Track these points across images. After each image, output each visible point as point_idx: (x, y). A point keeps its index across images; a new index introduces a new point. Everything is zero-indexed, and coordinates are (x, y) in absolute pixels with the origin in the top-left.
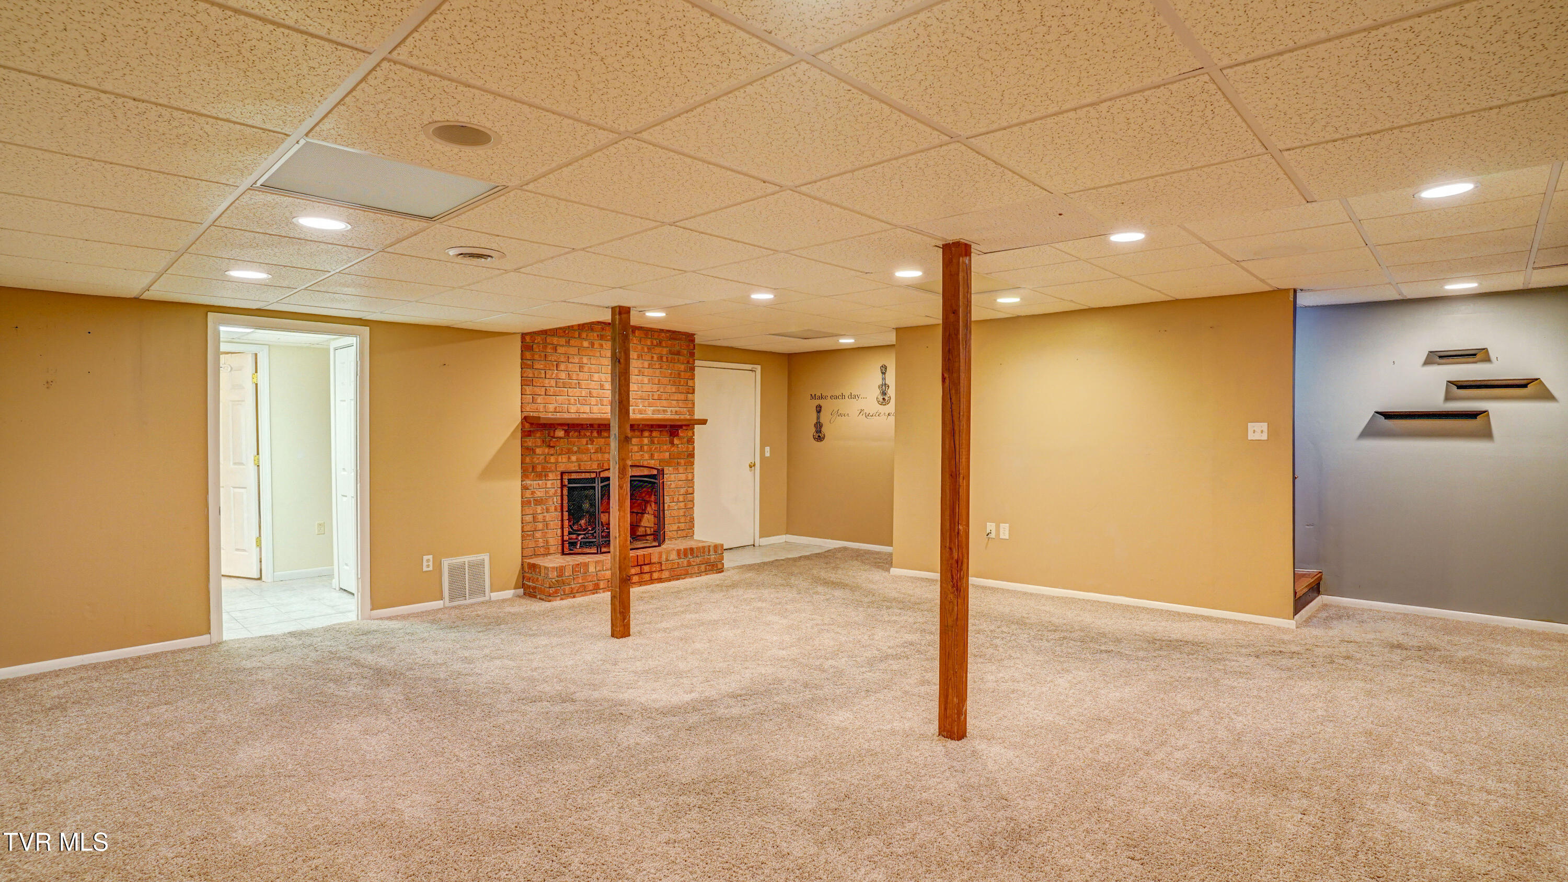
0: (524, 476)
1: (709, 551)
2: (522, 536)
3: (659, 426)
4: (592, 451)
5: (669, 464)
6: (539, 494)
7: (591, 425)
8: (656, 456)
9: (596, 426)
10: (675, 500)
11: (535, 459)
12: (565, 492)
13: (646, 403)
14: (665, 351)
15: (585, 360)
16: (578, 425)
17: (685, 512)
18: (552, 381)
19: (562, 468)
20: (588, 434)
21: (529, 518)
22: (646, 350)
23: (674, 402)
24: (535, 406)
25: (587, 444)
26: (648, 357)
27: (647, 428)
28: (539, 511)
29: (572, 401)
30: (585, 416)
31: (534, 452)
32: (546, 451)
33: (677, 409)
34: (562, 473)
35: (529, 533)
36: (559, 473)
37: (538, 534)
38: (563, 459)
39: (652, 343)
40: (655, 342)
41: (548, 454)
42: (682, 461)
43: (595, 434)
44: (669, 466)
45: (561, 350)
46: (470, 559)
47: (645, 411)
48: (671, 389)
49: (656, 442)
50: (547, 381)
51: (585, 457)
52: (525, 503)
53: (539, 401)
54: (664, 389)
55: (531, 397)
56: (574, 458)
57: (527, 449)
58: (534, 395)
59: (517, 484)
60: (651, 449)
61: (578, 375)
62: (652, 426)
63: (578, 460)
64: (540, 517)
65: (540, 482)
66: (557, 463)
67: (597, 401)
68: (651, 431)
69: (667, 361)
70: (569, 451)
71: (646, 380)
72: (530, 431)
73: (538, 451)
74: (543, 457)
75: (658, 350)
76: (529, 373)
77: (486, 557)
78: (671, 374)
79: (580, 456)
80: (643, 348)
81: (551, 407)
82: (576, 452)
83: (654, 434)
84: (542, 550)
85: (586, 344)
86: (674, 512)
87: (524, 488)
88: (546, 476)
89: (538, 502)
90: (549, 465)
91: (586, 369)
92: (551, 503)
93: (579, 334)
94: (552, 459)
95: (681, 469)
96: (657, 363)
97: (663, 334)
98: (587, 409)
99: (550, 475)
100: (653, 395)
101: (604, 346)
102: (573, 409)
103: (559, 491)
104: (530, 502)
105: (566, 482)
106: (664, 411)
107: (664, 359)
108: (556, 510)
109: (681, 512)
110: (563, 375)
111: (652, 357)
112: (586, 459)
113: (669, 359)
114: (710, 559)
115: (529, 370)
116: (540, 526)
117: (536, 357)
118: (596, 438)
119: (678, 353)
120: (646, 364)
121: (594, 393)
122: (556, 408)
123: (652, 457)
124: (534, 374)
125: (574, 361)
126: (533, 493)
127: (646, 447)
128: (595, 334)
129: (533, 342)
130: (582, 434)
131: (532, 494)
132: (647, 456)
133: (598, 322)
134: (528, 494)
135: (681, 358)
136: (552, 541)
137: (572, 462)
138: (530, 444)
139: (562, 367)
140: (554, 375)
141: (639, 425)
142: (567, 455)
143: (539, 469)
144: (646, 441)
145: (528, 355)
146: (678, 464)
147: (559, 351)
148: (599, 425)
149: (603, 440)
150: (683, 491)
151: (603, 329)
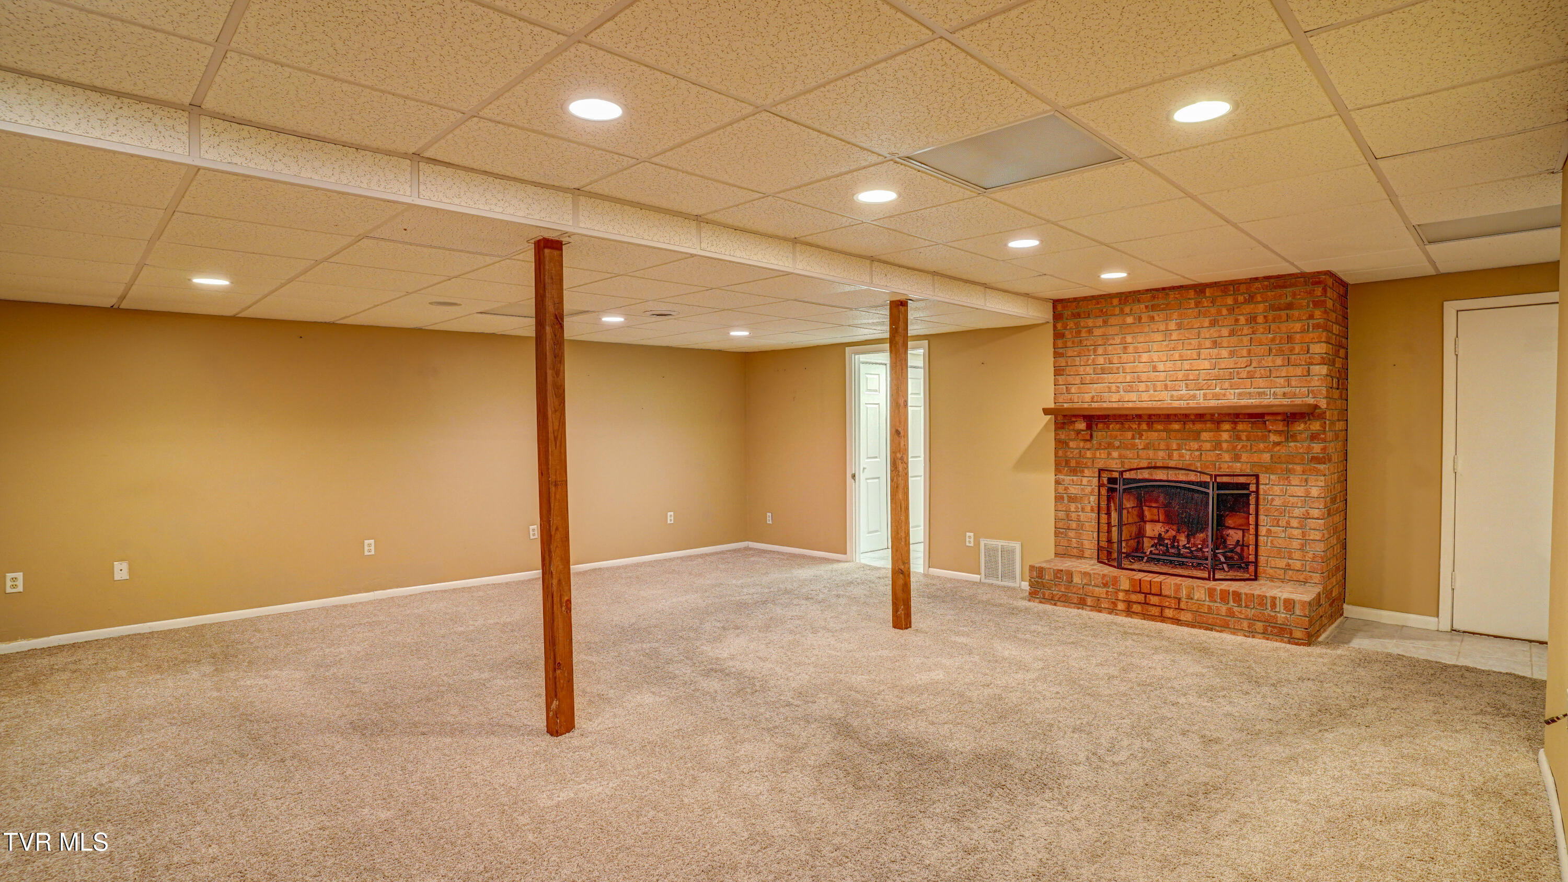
0: (1058, 470)
1: (1274, 605)
2: (1055, 531)
3: (1251, 416)
4: (1140, 447)
5: (1269, 470)
6: (1073, 490)
7: (1140, 416)
8: (1244, 457)
9: (1146, 418)
10: (1283, 523)
11: (1069, 453)
12: (1104, 491)
13: (1227, 385)
14: (1261, 307)
15: (1129, 339)
16: (1120, 416)
17: (1302, 545)
18: (1088, 368)
19: (1101, 465)
20: (1134, 426)
21: (1062, 515)
22: (1224, 312)
23: (1282, 381)
24: (1069, 396)
25: (1133, 438)
26: (1230, 320)
27: (1227, 418)
28: (1073, 509)
29: (1114, 388)
30: (1130, 405)
31: (1068, 445)
32: (1082, 444)
33: (1287, 390)
34: (1100, 471)
35: (1062, 530)
36: (1097, 470)
37: (1072, 534)
38: (1099, 454)
39: (1236, 301)
40: (1241, 299)
41: (1083, 448)
42: (1298, 468)
43: (1144, 426)
44: (1273, 474)
45: (1097, 332)
46: (1002, 544)
47: (1224, 395)
48: (1273, 361)
49: (1244, 438)
50: (1082, 368)
51: (1129, 453)
52: (1058, 498)
53: (1073, 390)
54: (1260, 362)
55: (1064, 387)
56: (1115, 454)
57: (1060, 442)
58: (1068, 385)
59: (1051, 477)
60: (1234, 448)
61: (1120, 357)
62: (1237, 415)
63: (1120, 457)
64: (1074, 515)
65: (1075, 478)
66: (1093, 459)
67: (1147, 386)
68: (1235, 423)
69: (1266, 322)
70: (1110, 446)
71: (1224, 353)
72: (1064, 423)
73: (1072, 444)
74: (1077, 451)
75: (1247, 309)
76: (1062, 361)
77: (1017, 546)
78: (1273, 340)
79: (1124, 452)
80: (1219, 313)
81: (1087, 397)
82: (1118, 448)
83: (1240, 427)
84: (1075, 550)
85: (1129, 320)
86: (1280, 541)
87: (1057, 482)
88: (1083, 472)
89: (1072, 499)
90: (1085, 461)
91: (1131, 349)
92: (1086, 502)
93: (1122, 311)
94: (1089, 454)
95: (1295, 480)
96: (1246, 328)
97: (1257, 285)
98: (1133, 396)
99: (1086, 471)
100: (1238, 373)
101: (1157, 318)
102: (1115, 397)
103: (1096, 490)
104: (1062, 498)
105: (1105, 481)
106: (1259, 394)
107: (1260, 319)
108: (1092, 510)
109: (1296, 544)
110: (1101, 360)
111: (1237, 320)
112: (1131, 456)
113: (1270, 318)
114: (1275, 617)
115: (1060, 359)
116: (1074, 525)
117: (1069, 344)
118: (1145, 431)
119: (1290, 306)
120: (1225, 332)
121: (1144, 377)
122: (1093, 398)
123: (1237, 458)
124: (1067, 362)
125: (1114, 342)
126: (1066, 488)
127: (1225, 445)
128: (1142, 306)
129: (1065, 328)
130: (1127, 426)
131: (1065, 490)
132: (1226, 457)
133: (1147, 290)
134: (1061, 489)
135: (1296, 313)
136: (1087, 544)
137: (1113, 459)
138: (1063, 437)
139: (1100, 350)
140: (1090, 361)
141: (1213, 415)
142: (1106, 451)
143: (1073, 463)
144: (1225, 436)
145: (1060, 343)
146: (1289, 471)
147: (1094, 334)
148: (1150, 416)
149: (1156, 434)
150: (1297, 512)
151: (1154, 297)
